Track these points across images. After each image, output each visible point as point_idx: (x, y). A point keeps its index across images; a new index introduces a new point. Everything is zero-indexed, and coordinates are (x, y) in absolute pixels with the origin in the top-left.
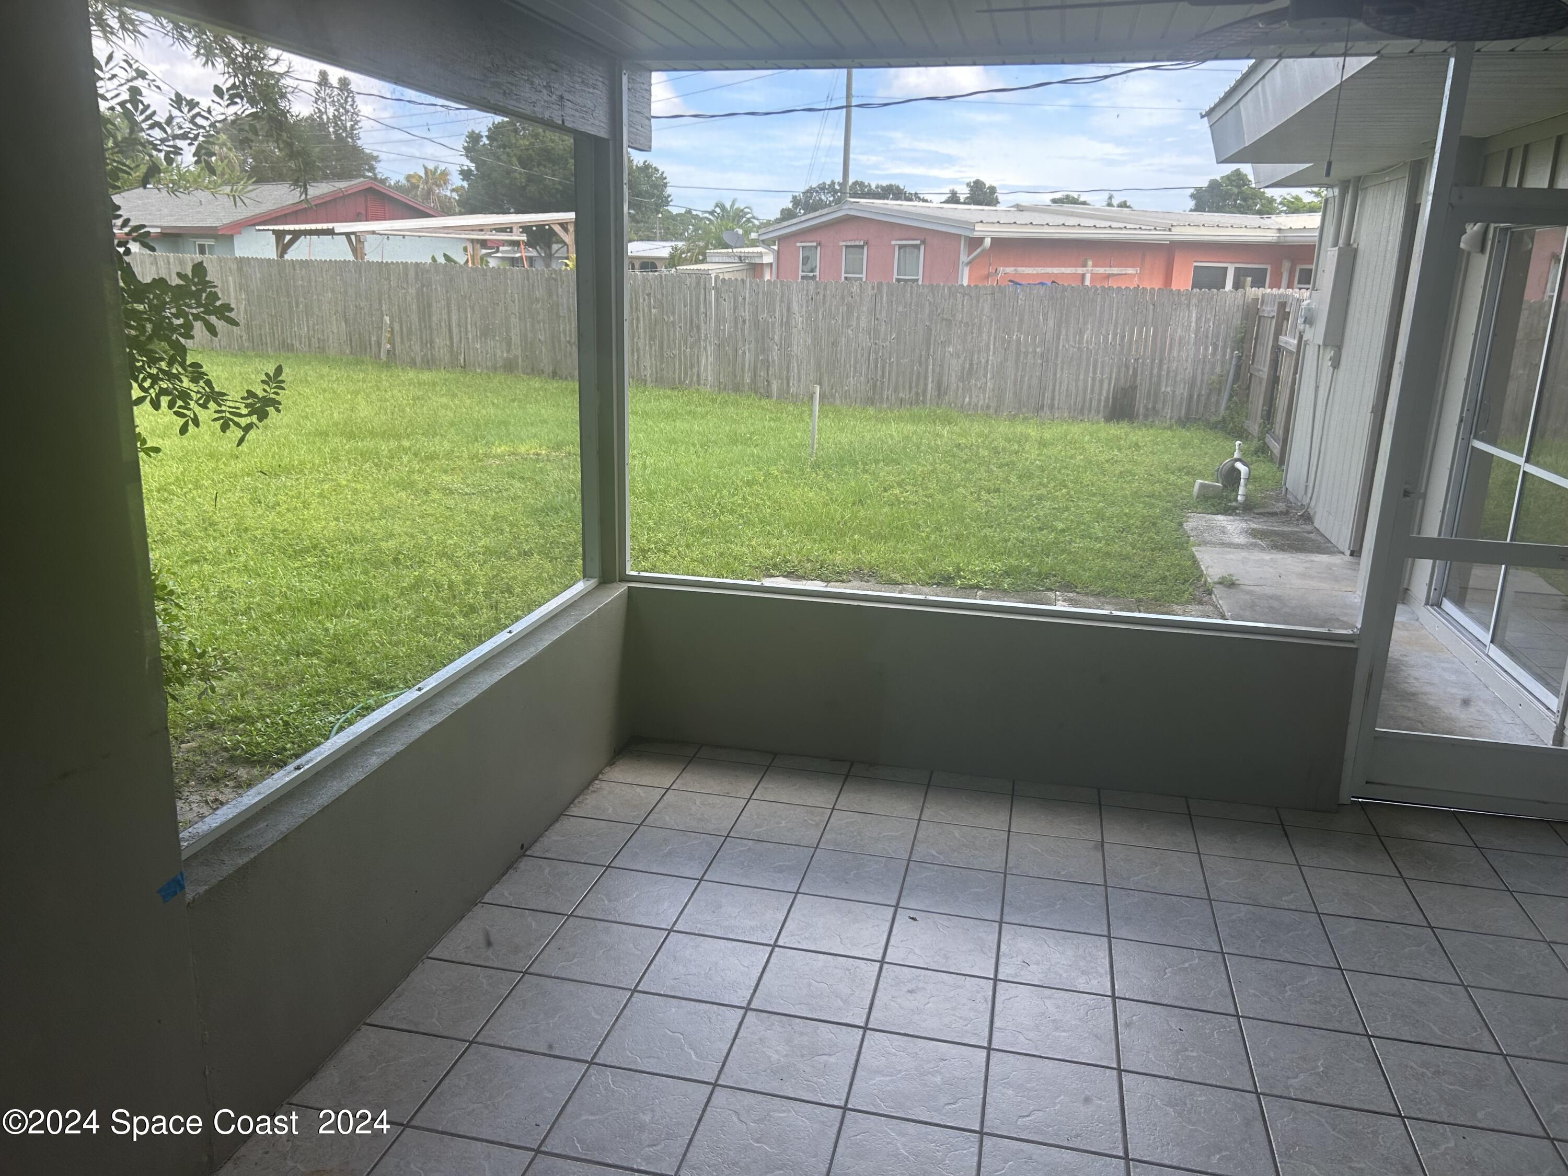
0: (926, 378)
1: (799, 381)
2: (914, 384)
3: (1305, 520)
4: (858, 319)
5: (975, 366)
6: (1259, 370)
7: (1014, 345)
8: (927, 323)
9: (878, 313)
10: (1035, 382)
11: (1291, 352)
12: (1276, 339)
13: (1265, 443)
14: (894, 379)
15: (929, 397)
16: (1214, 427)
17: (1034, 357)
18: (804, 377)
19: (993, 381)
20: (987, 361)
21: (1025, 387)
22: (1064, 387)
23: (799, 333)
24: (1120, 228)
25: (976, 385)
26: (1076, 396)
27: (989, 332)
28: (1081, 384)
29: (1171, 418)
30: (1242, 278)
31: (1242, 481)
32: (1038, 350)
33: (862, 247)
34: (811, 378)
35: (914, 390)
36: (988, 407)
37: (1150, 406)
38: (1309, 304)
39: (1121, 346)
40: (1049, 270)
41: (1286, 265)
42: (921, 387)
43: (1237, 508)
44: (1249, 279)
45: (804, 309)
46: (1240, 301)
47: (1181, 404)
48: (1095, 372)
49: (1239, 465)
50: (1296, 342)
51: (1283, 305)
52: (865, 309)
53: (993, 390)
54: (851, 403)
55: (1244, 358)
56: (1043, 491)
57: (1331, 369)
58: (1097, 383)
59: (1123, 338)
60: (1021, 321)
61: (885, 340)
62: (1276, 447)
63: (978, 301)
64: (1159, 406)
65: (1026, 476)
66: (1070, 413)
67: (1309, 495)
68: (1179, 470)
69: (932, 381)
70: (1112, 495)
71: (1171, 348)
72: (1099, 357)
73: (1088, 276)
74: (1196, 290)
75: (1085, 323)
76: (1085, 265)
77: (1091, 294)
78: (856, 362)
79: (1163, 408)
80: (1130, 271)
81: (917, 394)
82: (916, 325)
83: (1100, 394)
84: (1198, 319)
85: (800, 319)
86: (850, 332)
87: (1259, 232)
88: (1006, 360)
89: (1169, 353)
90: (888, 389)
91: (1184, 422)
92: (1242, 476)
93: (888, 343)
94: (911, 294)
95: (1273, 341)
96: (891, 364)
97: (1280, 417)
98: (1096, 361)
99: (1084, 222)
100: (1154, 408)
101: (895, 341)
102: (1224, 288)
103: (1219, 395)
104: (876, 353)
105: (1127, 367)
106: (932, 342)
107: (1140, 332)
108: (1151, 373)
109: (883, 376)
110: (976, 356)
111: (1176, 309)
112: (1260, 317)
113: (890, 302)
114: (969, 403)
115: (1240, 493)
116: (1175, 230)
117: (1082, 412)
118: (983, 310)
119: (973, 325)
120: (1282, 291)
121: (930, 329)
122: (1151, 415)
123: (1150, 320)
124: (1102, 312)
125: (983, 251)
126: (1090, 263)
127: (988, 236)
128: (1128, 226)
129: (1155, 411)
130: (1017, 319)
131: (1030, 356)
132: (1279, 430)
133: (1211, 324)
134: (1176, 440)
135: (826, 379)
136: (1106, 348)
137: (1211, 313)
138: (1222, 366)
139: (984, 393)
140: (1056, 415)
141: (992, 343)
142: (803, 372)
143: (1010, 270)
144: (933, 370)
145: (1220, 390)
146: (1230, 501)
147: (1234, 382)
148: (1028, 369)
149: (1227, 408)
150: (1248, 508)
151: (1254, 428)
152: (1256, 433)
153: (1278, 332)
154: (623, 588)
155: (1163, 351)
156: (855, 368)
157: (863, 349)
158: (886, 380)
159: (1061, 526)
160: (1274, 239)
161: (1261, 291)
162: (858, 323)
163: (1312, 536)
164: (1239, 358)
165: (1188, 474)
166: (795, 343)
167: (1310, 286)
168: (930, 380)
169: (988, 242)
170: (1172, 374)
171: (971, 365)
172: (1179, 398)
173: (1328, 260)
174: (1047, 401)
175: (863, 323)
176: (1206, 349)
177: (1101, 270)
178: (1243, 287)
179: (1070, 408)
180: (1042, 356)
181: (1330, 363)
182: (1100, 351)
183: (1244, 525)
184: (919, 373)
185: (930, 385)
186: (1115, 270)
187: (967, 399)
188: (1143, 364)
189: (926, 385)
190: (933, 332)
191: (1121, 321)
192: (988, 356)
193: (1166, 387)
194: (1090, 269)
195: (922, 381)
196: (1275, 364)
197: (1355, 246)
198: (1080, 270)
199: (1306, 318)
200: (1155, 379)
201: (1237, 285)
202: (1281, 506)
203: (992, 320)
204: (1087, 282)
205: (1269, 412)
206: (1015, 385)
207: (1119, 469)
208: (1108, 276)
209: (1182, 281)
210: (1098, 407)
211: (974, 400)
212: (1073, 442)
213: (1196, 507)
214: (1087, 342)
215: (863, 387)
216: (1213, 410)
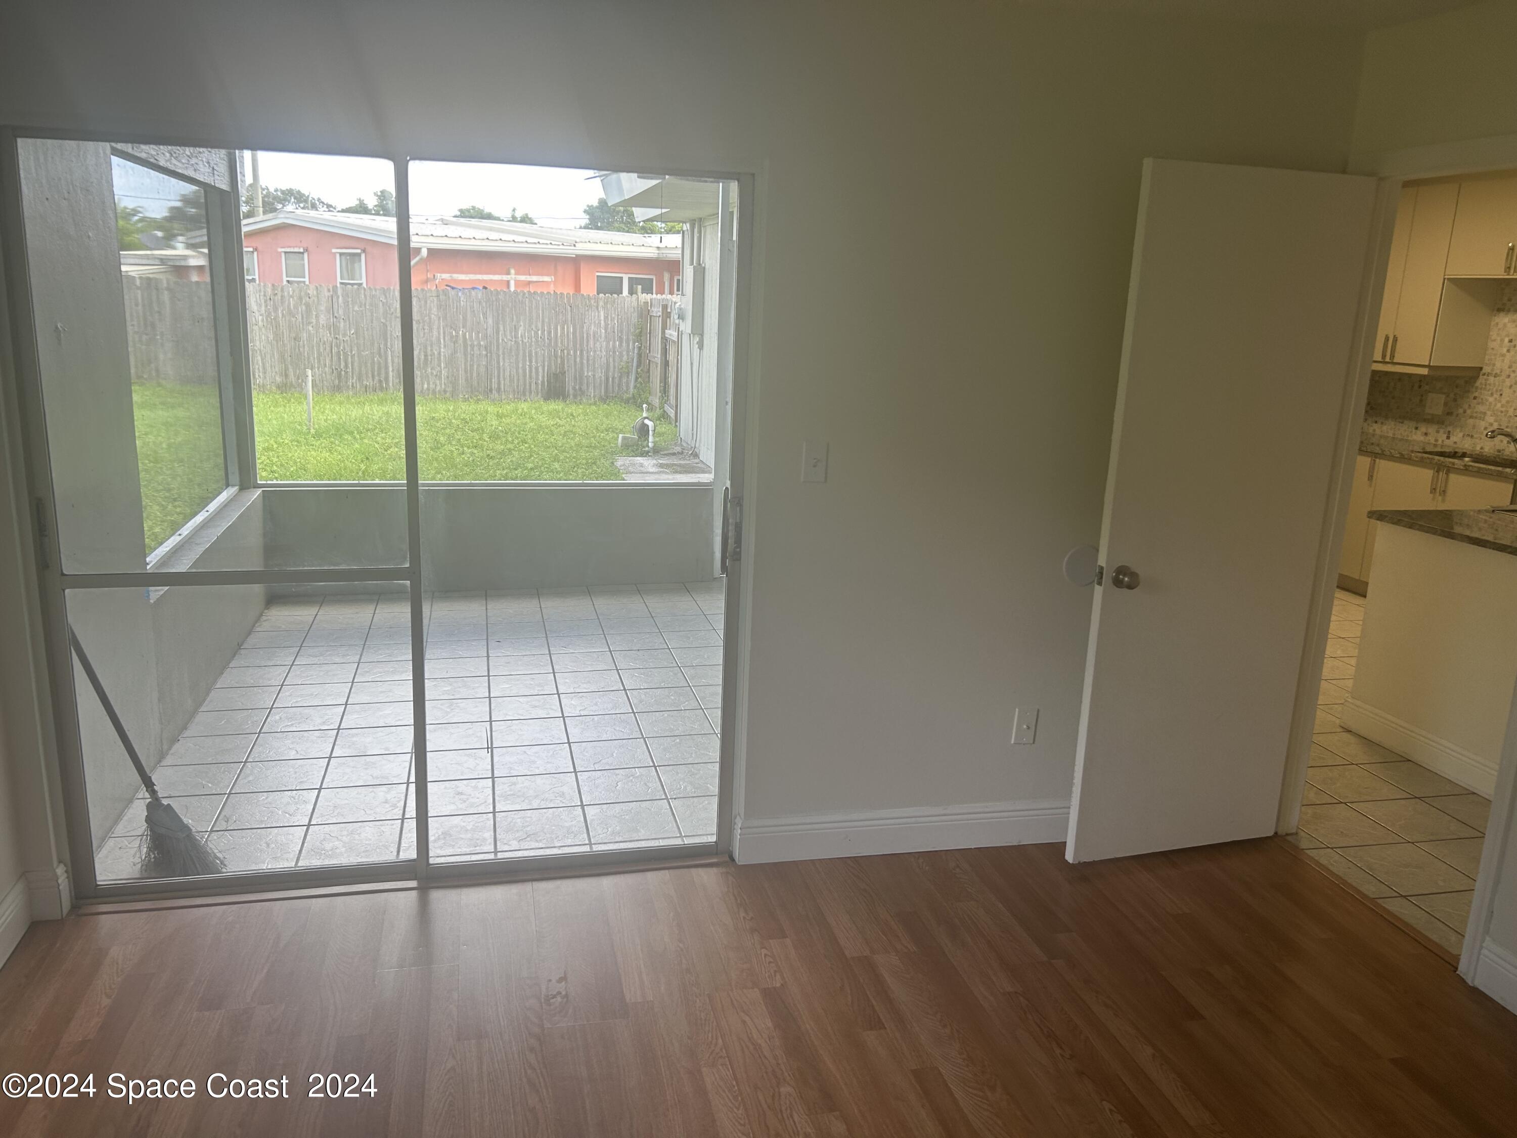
0: (387, 368)
1: (265, 373)
2: (376, 373)
3: (694, 456)
4: (317, 316)
5: (429, 357)
6: (655, 357)
7: (461, 341)
8: (383, 320)
9: (335, 311)
10: (482, 369)
11: (674, 341)
12: (663, 333)
13: (664, 411)
14: (357, 368)
15: (391, 384)
16: (627, 401)
17: (479, 349)
18: (269, 369)
19: (447, 370)
20: (439, 354)
21: (475, 375)
22: (507, 374)
23: (260, 329)
24: (535, 243)
25: (432, 373)
26: (518, 380)
27: (439, 328)
28: (520, 371)
29: (594, 397)
30: (635, 286)
31: (650, 432)
32: (482, 343)
33: (303, 253)
34: (277, 369)
35: (377, 378)
36: (445, 392)
37: (577, 387)
38: (680, 305)
39: (550, 340)
40: (479, 277)
41: (666, 276)
42: (383, 376)
43: (648, 452)
44: (640, 287)
45: (263, 308)
46: (635, 304)
47: (600, 384)
48: (531, 361)
49: (647, 422)
50: (677, 334)
51: (665, 307)
52: (323, 308)
53: (448, 377)
54: (319, 391)
55: (643, 348)
56: (509, 446)
57: (698, 350)
58: (534, 370)
59: (549, 333)
60: (465, 319)
61: (345, 335)
62: (672, 413)
63: (426, 302)
64: (584, 387)
65: (494, 436)
66: (514, 395)
67: (695, 439)
68: (607, 431)
69: (393, 370)
70: (562, 446)
71: (588, 341)
72: (533, 348)
73: (512, 284)
74: (601, 295)
75: (518, 321)
76: (508, 273)
77: (520, 297)
78: (319, 354)
79: (588, 389)
80: (546, 279)
81: (380, 381)
82: (372, 322)
83: (537, 379)
84: (606, 318)
85: (260, 318)
86: (311, 328)
87: (643, 249)
88: (455, 352)
89: (587, 346)
90: (353, 378)
91: (604, 399)
92: (650, 429)
93: (347, 338)
94: (365, 295)
95: (662, 334)
96: (353, 356)
97: (672, 391)
98: (530, 352)
99: (505, 237)
100: (580, 389)
101: (354, 336)
102: (622, 294)
103: (628, 377)
104: (338, 346)
105: (556, 357)
106: (389, 336)
107: (563, 328)
108: (575, 361)
109: (346, 366)
110: (429, 348)
111: (588, 310)
112: (651, 316)
113: (346, 303)
114: (428, 389)
115: (650, 441)
116: (579, 246)
117: (524, 394)
118: (430, 309)
119: (424, 322)
120: (664, 296)
121: (385, 325)
122: (579, 395)
123: (570, 319)
124: (530, 312)
125: (421, 259)
126: (513, 271)
127: (425, 247)
128: (541, 241)
129: (582, 393)
130: (461, 316)
131: (476, 348)
132: (673, 401)
133: (616, 322)
134: (600, 412)
135: (291, 370)
136: (537, 341)
137: (615, 313)
138: (628, 355)
139: (440, 378)
140: (503, 397)
141: (442, 337)
142: (268, 365)
143: (446, 276)
144: (393, 362)
145: (628, 373)
146: (644, 447)
147: (638, 366)
148: (475, 359)
149: (635, 387)
150: (656, 451)
151: (656, 401)
152: (657, 405)
153: (664, 328)
154: (259, 491)
155: (582, 344)
156: (319, 362)
157: (324, 343)
158: (349, 370)
159: (530, 465)
160: (655, 256)
161: (648, 297)
162: (318, 321)
163: (699, 465)
164: (640, 348)
165: (613, 431)
166: (257, 338)
167: (680, 293)
168: (391, 369)
169: (424, 252)
170: (591, 362)
171: (426, 356)
172: (599, 380)
173: (688, 272)
174: (495, 386)
175: (323, 320)
176: (614, 342)
177: (523, 278)
178: (636, 293)
179: (514, 391)
180: (486, 348)
181: (697, 346)
182: (533, 344)
183: (655, 462)
184: (379, 363)
185: (391, 374)
186: (534, 278)
187: (426, 386)
188: (568, 354)
189: (387, 373)
190: (389, 328)
191: (546, 320)
192: (440, 348)
193: (588, 373)
194: (513, 276)
195: (383, 371)
196: (665, 352)
197: (703, 265)
198: (505, 278)
199: (679, 315)
200: (578, 366)
201: (632, 292)
202: (678, 449)
203: (439, 318)
204: (512, 288)
205: (665, 387)
206: (466, 372)
207: (562, 430)
208: (529, 283)
209: (589, 287)
210: (537, 388)
211: (432, 386)
212: (523, 414)
213: (621, 453)
214: (521, 336)
215: (328, 377)
216: (625, 388)
